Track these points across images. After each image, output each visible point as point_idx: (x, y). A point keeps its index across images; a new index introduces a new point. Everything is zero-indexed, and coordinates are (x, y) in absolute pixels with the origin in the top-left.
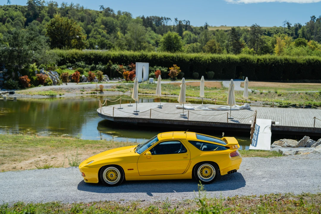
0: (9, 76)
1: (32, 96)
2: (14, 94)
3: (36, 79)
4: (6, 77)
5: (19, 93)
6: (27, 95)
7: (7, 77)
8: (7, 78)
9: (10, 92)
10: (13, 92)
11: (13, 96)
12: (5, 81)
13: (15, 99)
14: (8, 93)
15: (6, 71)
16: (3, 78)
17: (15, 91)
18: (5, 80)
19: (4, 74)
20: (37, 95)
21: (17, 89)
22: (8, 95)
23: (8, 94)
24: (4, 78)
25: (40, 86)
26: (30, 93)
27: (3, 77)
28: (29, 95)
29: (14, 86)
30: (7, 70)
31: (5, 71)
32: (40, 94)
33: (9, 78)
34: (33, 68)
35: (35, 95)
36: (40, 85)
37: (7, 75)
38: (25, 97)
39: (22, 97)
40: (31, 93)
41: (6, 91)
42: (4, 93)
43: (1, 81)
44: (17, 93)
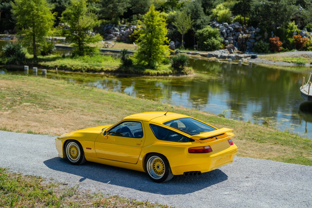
0: (260, 37)
1: (275, 62)
2: (256, 59)
3: (293, 42)
4: (258, 38)
5: (262, 58)
6: (269, 60)
7: (259, 37)
8: (258, 39)
9: (252, 56)
10: (255, 56)
11: (253, 61)
12: (256, 42)
14: (249, 56)
15: (259, 31)
16: (254, 39)
17: (258, 55)
18: (256, 40)
19: (256, 34)
20: (281, 62)
22: (249, 60)
23: (249, 58)
24: (255, 39)
25: (293, 51)
26: (273, 58)
27: (254, 37)
28: (272, 60)
30: (259, 29)
31: (257, 31)
32: (284, 60)
33: (260, 39)
34: (292, 28)
35: (278, 61)
36: (293, 50)
37: (258, 36)
38: (266, 63)
39: (263, 62)
40: (275, 59)
41: (249, 55)
42: (245, 57)
43: (251, 42)
44: (259, 57)
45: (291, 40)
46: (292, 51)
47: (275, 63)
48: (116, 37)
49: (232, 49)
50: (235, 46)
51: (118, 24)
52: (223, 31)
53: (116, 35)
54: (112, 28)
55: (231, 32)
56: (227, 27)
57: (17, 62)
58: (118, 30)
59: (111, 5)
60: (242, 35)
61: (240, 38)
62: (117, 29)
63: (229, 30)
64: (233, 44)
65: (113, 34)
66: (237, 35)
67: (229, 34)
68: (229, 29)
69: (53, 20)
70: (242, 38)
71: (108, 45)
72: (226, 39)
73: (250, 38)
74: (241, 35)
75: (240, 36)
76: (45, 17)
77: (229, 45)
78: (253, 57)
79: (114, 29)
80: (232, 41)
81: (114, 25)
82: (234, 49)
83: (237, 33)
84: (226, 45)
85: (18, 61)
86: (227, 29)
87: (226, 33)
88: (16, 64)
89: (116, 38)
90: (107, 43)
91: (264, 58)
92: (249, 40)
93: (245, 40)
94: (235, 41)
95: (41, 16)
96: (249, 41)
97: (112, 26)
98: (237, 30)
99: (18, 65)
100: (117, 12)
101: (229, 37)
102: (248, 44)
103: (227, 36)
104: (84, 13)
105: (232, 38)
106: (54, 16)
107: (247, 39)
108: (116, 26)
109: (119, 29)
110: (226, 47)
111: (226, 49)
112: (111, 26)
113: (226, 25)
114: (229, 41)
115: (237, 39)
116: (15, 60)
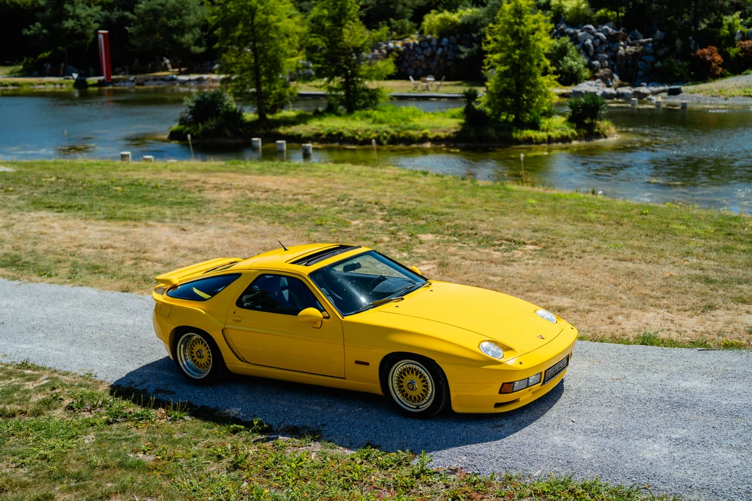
1: (726, 99)
2: (681, 95)
3: (737, 55)
4: (661, 52)
5: (693, 93)
6: (712, 96)
7: (664, 51)
8: (662, 54)
9: (670, 89)
10: (677, 89)
11: (677, 100)
12: (657, 61)
13: (682, 108)
14: (664, 91)
15: (662, 38)
16: (652, 54)
17: (683, 88)
18: (658, 58)
19: (656, 44)
20: (741, 98)
21: (684, 82)
22: (665, 98)
23: (665, 94)
24: (654, 54)
25: (747, 74)
26: (720, 91)
27: (652, 52)
28: (718, 96)
29: (678, 74)
30: (663, 34)
31: (658, 37)
32: (748, 94)
33: (666, 55)
34: (730, 27)
35: (733, 96)
36: (748, 71)
37: (661, 48)
38: (708, 102)
39: (699, 102)
40: (723, 93)
41: (662, 89)
42: (654, 93)
43: (646, 62)
44: (686, 92)
45: (733, 51)
46: (744, 73)
47: (727, 102)
49: (609, 79)
50: (614, 72)
52: (586, 42)
55: (602, 42)
56: (593, 34)
60: (625, 48)
61: (621, 55)
63: (598, 40)
64: (608, 67)
66: (614, 49)
67: (598, 49)
68: (598, 37)
70: (626, 54)
72: (593, 58)
73: (643, 52)
74: (621, 48)
75: (621, 51)
77: (601, 71)
78: (675, 92)
80: (606, 62)
82: (612, 78)
83: (615, 45)
84: (597, 71)
86: (595, 39)
87: (592, 46)
91: (698, 92)
92: (643, 58)
93: (631, 58)
94: (612, 63)
96: (641, 60)
98: (613, 39)
101: (600, 55)
102: (640, 67)
103: (596, 53)
105: (606, 56)
107: (635, 55)
110: (597, 74)
111: (599, 80)
113: (590, 29)
114: (600, 62)
115: (614, 58)
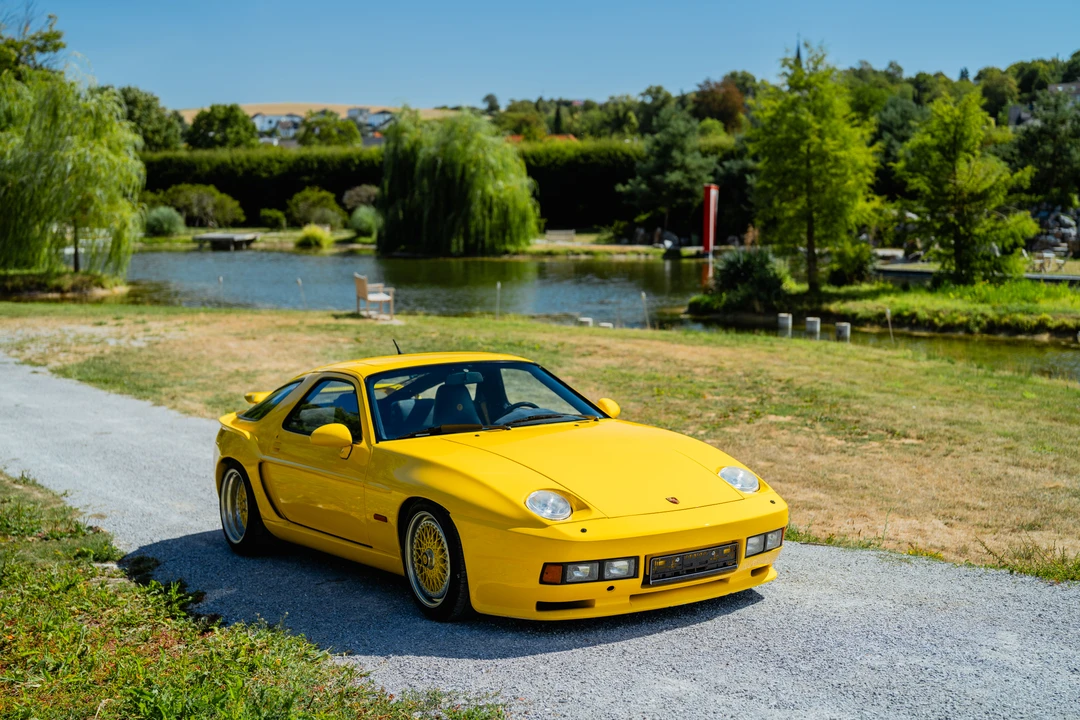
48: (1065, 245)
51: (1070, 203)
53: (1064, 238)
54: (1053, 216)
57: (757, 306)
58: (1073, 223)
59: (1049, 149)
62: (1067, 219)
65: (1056, 236)
69: (870, 168)
71: (1042, 265)
76: (844, 159)
79: (1057, 219)
81: (1059, 208)
85: (760, 300)
88: (754, 311)
89: (1064, 247)
90: (1042, 258)
95: (833, 153)
97: (1053, 211)
99: (759, 314)
100: (1067, 167)
104: (974, 144)
106: (876, 153)
108: (1065, 211)
109: (1075, 220)
112: (1047, 210)
116: (749, 298)
